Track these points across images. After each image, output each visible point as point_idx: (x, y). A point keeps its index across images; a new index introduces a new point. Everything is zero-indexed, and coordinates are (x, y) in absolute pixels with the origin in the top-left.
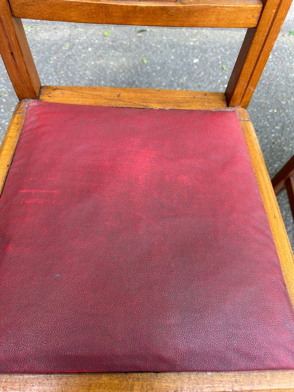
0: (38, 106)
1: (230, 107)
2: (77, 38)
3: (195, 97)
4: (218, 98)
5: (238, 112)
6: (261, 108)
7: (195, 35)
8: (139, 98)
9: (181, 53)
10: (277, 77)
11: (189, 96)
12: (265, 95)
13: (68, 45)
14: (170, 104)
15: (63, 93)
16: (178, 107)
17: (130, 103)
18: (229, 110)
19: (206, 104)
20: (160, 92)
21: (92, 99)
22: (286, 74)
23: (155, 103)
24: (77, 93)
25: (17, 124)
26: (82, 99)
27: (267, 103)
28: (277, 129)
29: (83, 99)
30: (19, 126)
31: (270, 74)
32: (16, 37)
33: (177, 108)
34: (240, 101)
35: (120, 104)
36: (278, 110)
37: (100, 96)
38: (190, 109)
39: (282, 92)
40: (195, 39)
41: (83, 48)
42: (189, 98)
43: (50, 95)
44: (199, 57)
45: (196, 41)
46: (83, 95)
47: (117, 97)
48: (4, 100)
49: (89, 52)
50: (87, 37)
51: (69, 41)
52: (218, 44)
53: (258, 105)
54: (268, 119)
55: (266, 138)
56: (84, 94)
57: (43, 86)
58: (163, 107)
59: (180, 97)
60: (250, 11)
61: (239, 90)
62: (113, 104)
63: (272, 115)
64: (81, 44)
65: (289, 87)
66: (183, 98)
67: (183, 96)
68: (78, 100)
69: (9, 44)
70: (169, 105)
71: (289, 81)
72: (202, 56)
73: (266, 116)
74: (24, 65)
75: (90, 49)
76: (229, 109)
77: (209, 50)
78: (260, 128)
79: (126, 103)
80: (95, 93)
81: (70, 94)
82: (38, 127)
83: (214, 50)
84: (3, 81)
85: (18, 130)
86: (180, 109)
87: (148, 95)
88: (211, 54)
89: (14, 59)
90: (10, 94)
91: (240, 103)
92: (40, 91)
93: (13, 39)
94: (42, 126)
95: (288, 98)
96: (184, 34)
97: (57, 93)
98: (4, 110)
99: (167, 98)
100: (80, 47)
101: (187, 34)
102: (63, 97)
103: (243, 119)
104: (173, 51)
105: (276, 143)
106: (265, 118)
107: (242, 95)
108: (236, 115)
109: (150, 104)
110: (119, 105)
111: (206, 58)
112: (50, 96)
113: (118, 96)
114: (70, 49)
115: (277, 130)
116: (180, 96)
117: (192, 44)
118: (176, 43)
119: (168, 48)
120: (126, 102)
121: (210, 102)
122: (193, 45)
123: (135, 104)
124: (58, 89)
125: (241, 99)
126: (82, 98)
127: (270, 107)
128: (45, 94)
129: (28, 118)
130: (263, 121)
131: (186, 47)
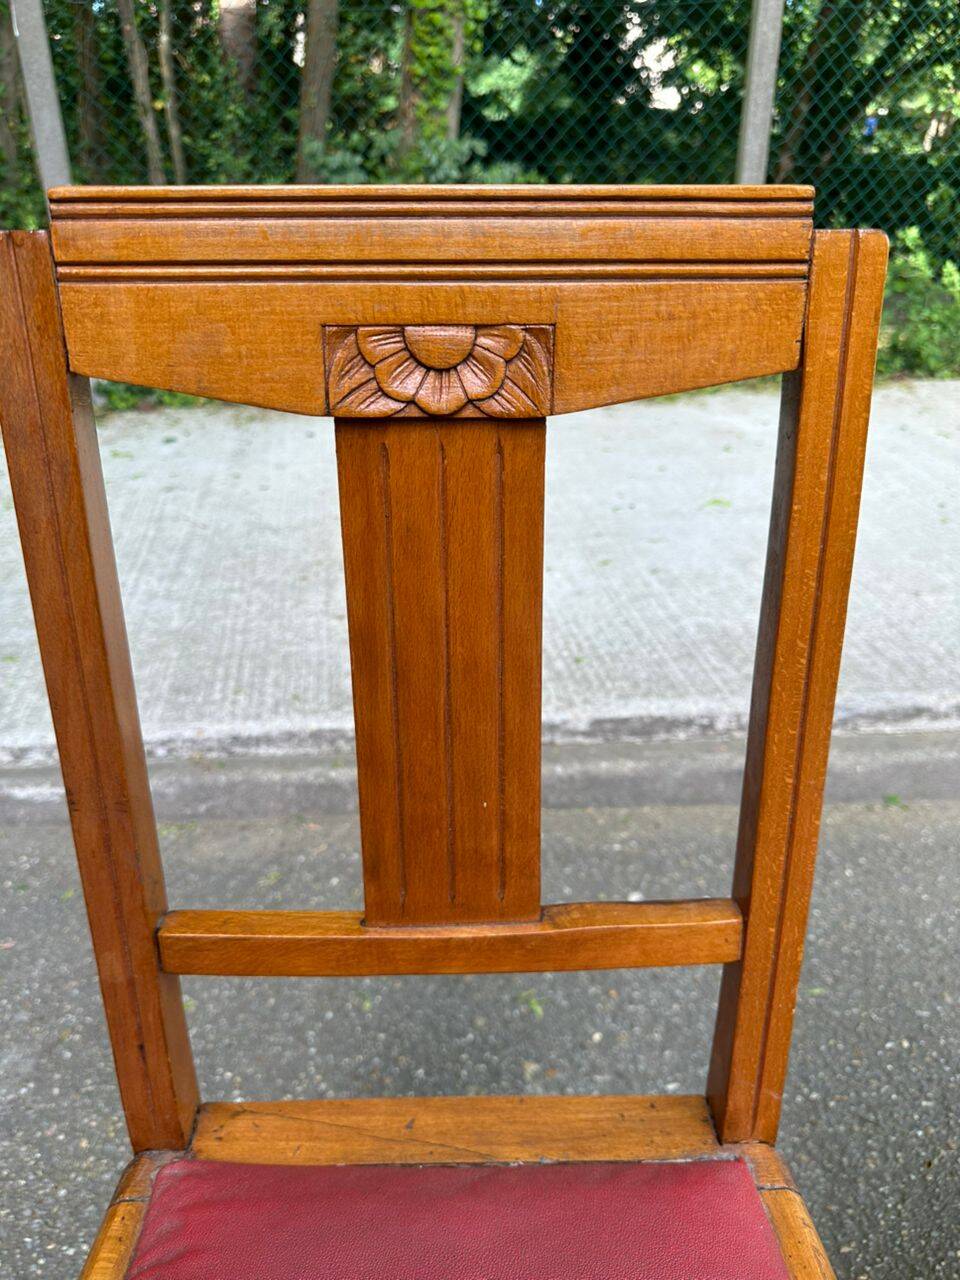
0: (186, 1177)
1: (725, 1146)
2: (301, 851)
3: (623, 1116)
4: (688, 1113)
5: (752, 1161)
6: (859, 1035)
7: (625, 822)
8: (467, 1129)
9: (590, 875)
10: (882, 931)
11: (608, 1115)
12: (858, 992)
13: (274, 873)
14: (554, 1145)
15: (257, 1126)
16: (579, 1152)
17: (440, 1150)
18: (725, 1155)
19: (658, 1139)
20: (524, 1106)
21: (337, 1141)
22: (906, 920)
23: (512, 1144)
24: (296, 1125)
25: (120, 1239)
26: (307, 1144)
27: (874, 1016)
28: (927, 1107)
29: (312, 1144)
30: (123, 1248)
31: (860, 925)
32: (160, 1012)
33: (577, 1158)
34: (749, 1128)
35: (416, 1154)
36: (911, 1040)
37: (359, 1130)
38: (612, 1159)
39: (912, 978)
40: (624, 835)
41: (317, 880)
42: (608, 1119)
43: (222, 1134)
44: (644, 884)
45: (631, 839)
46: (312, 1130)
47: (407, 1131)
48: (68, 1055)
49: (332, 890)
50: (330, 845)
51: (277, 860)
52: (693, 845)
53: (846, 1028)
54: (889, 1074)
55: (900, 1146)
56: (317, 1127)
57: (206, 1104)
58: (537, 1156)
59: (581, 1120)
60: (716, 932)
61: (740, 1098)
62: (395, 1155)
63: (898, 1056)
64: (311, 867)
65: (927, 959)
66: (592, 1121)
67: (591, 1116)
68: (298, 1148)
69: (140, 1028)
70: (551, 1149)
71: (921, 941)
72: (651, 883)
73: (880, 1063)
74: (166, 1072)
75: (335, 881)
76: (724, 1151)
77: (669, 863)
78: (869, 1109)
79: (431, 1149)
80: (344, 1121)
81: (276, 1127)
82: (181, 1257)
83: (684, 862)
84: (76, 992)
85: (118, 1264)
86: (585, 1159)
87: (489, 1119)
88: (677, 875)
89: (144, 1058)
90: (90, 1033)
91: (753, 1132)
92: (195, 1121)
93: (151, 1018)
94: (192, 1253)
95: (935, 997)
96: (594, 820)
97: (242, 1124)
98: (60, 1087)
99: (545, 1124)
100: (308, 877)
101: (601, 821)
102: (256, 1141)
103: (769, 1185)
104: (568, 870)
105: (936, 1162)
106: (878, 1072)
107: (751, 1112)
108: (745, 1172)
109: (500, 1149)
110: (411, 1156)
111: (663, 886)
112: (220, 1139)
113: (409, 1126)
114: (280, 883)
115: (926, 1111)
116: (582, 1116)
117: (617, 847)
118: (573, 848)
119: (552, 861)
120: (432, 1144)
121: (668, 1130)
122: (621, 852)
123: (457, 1149)
124: (244, 1111)
125: (751, 1122)
126: (310, 1140)
127: (883, 1031)
128: (208, 1132)
129: (154, 1221)
130: (874, 1083)
131: (602, 856)
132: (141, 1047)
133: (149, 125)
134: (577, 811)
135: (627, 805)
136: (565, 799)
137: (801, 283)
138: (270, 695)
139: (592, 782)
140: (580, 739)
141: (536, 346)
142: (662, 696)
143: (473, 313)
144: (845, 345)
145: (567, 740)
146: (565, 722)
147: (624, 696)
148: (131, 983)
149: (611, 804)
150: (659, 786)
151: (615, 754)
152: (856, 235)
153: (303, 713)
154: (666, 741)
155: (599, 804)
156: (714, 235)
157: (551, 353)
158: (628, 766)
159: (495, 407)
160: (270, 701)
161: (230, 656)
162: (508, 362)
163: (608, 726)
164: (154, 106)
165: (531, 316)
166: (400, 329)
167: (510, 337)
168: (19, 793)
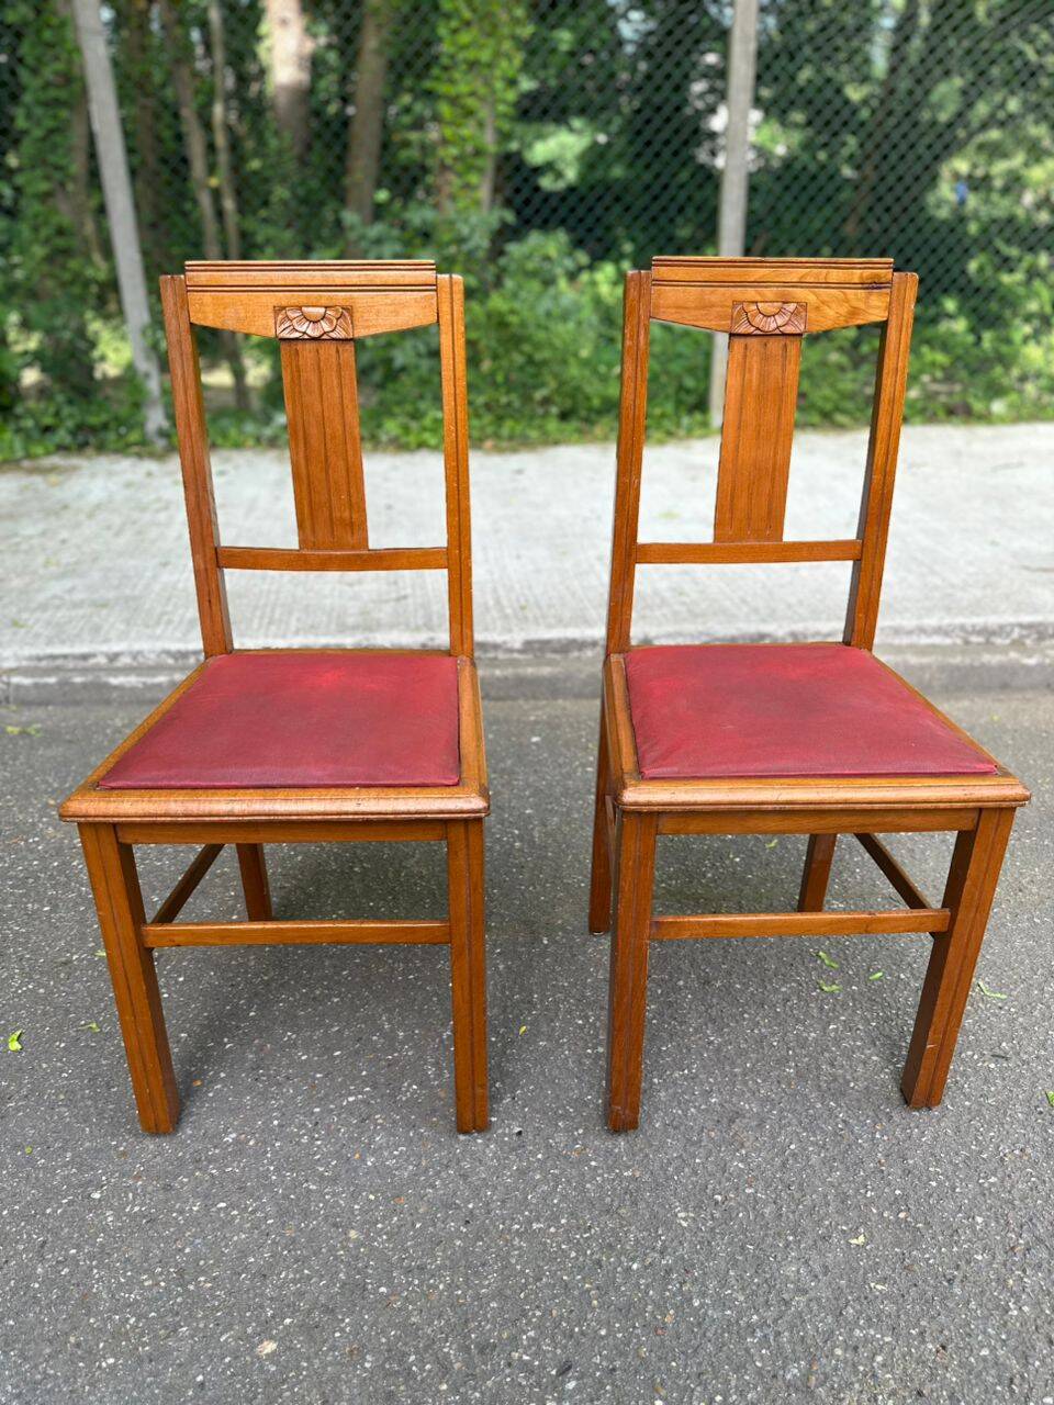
5: (460, 660)
32: (218, 585)
61: (455, 634)
91: (463, 651)
93: (213, 587)
107: (460, 640)
125: (461, 645)
132: (210, 601)
133: (205, 201)
134: (509, 703)
135: (547, 699)
136: (502, 694)
137: (434, 293)
138: (293, 624)
139: (521, 681)
140: (516, 655)
141: (346, 314)
142: (577, 626)
143: (324, 302)
144: (452, 315)
145: (507, 656)
146: (505, 643)
147: (550, 627)
148: (206, 570)
149: (535, 697)
150: (569, 685)
151: (539, 662)
152: (451, 277)
153: (317, 635)
154: (579, 658)
155: (527, 698)
156: (403, 276)
157: (352, 317)
158: (546, 671)
159: (333, 335)
160: (293, 629)
161: (266, 605)
162: (338, 319)
163: (536, 646)
164: (209, 182)
165: (344, 303)
166: (300, 308)
167: (337, 310)
168: (114, 681)
